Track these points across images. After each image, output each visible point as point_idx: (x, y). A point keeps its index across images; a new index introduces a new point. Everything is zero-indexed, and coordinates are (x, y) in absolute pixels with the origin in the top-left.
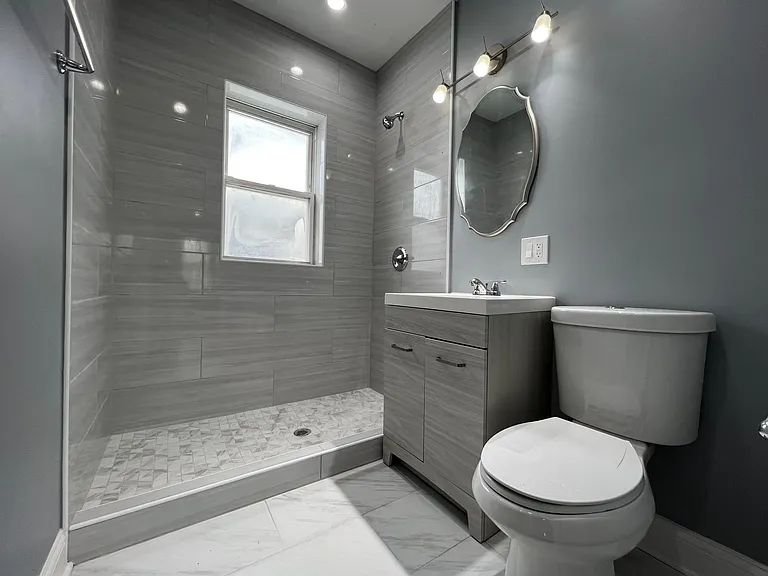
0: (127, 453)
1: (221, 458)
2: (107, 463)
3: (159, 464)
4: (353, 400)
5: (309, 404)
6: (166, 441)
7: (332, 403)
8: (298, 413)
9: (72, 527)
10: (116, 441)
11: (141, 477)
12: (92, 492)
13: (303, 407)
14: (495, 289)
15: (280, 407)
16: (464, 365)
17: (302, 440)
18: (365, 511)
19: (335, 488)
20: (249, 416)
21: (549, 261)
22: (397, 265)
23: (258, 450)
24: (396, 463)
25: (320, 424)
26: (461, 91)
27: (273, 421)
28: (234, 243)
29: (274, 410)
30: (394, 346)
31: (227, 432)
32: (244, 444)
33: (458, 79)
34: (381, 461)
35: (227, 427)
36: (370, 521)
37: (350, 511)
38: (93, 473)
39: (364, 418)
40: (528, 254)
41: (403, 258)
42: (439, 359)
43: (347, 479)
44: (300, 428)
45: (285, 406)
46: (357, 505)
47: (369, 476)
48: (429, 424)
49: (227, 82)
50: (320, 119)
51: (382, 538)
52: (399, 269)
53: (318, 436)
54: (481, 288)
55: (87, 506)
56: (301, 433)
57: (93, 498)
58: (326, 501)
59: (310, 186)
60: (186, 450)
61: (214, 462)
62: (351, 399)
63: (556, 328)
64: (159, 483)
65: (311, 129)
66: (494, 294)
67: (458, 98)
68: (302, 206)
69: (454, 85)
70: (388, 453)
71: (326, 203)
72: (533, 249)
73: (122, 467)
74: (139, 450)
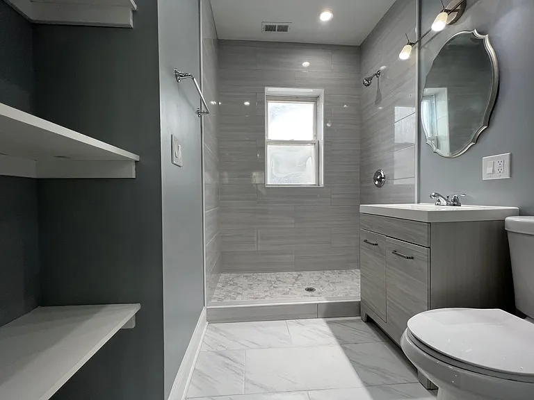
0: (227, 283)
1: (266, 294)
2: (219, 285)
3: (239, 290)
4: (346, 276)
5: (317, 274)
6: (242, 280)
7: (331, 276)
8: (309, 278)
9: (208, 307)
10: (223, 276)
11: (232, 295)
12: (214, 296)
13: (312, 275)
14: (455, 200)
15: (299, 273)
16: (413, 258)
17: (309, 293)
18: (343, 343)
19: (325, 324)
20: (282, 275)
21: (511, 176)
22: (377, 183)
23: (284, 294)
24: (369, 321)
25: (322, 286)
26: (425, 45)
27: (294, 280)
28: (273, 177)
29: (295, 274)
30: (366, 241)
31: (269, 282)
32: (278, 289)
33: (423, 34)
34: (359, 318)
35: (269, 279)
36: (344, 349)
37: (333, 340)
38: (214, 288)
39: (351, 289)
40: (489, 170)
41: (381, 178)
42: (395, 252)
43: (335, 322)
44: (310, 287)
45: (302, 273)
46: (338, 338)
47: (350, 324)
48: (389, 297)
49: (266, 88)
50: (320, 92)
51: (351, 360)
52: (379, 186)
53: (319, 293)
54: (442, 200)
55: (213, 301)
56: (310, 290)
57: (215, 298)
58: (320, 330)
59: (316, 136)
60: (251, 287)
61: (263, 295)
62: (344, 275)
63: (509, 236)
64: (239, 298)
65: (314, 99)
66: (454, 205)
67: (423, 50)
68: (311, 149)
69: (419, 41)
70: (364, 313)
71: (325, 145)
72: (495, 166)
73: (225, 288)
74: (232, 283)
